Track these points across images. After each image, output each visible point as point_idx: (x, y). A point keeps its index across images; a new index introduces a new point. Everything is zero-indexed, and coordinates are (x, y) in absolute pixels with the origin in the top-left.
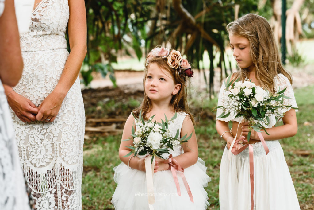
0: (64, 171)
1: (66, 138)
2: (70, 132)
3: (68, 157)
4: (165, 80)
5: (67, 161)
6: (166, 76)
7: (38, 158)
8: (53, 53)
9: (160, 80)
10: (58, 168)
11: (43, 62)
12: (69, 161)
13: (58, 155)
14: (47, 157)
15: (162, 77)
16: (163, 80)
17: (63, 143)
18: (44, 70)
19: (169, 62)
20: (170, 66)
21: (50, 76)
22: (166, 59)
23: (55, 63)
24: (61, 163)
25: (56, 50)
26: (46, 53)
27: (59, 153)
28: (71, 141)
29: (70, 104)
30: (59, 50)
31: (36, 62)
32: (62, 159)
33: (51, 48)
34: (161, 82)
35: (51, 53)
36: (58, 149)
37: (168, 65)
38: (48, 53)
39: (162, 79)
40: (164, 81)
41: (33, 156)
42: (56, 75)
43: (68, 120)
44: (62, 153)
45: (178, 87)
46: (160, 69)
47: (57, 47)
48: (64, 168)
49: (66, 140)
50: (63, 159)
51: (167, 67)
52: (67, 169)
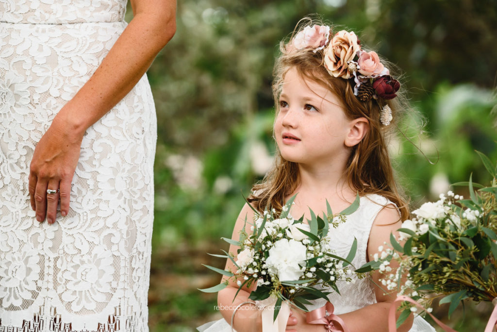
0: (60, 326)
1: (71, 247)
2: (81, 231)
3: (72, 294)
4: (317, 110)
5: (70, 303)
6: (320, 99)
7: (78, 288)
8: (58, 31)
9: (304, 111)
10: (47, 317)
11: (26, 52)
12: (74, 305)
13: (51, 286)
14: (26, 286)
15: (309, 103)
16: (312, 109)
17: (64, 258)
18: (28, 73)
19: (328, 62)
20: (331, 73)
21: (44, 89)
22: (320, 55)
23: (60, 59)
24: (55, 306)
25: (69, 26)
26: (37, 31)
27: (52, 281)
28: (82, 254)
29: (86, 161)
30: (77, 26)
31: (11, 51)
32: (58, 297)
33: (52, 19)
34: (307, 114)
35: (54, 31)
36: (51, 271)
37: (324, 69)
38: (44, 31)
39: (308, 107)
40: (316, 113)
41: (67, 281)
42: (60, 87)
43: (80, 202)
44: (59, 282)
45: (361, 127)
46: (303, 81)
47: (72, 18)
48: (60, 319)
49: (71, 251)
50: (60, 296)
51: (320, 76)
52: (68, 322)
